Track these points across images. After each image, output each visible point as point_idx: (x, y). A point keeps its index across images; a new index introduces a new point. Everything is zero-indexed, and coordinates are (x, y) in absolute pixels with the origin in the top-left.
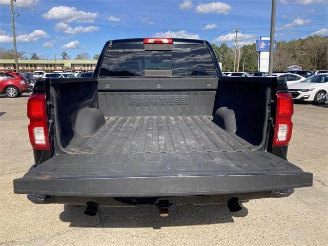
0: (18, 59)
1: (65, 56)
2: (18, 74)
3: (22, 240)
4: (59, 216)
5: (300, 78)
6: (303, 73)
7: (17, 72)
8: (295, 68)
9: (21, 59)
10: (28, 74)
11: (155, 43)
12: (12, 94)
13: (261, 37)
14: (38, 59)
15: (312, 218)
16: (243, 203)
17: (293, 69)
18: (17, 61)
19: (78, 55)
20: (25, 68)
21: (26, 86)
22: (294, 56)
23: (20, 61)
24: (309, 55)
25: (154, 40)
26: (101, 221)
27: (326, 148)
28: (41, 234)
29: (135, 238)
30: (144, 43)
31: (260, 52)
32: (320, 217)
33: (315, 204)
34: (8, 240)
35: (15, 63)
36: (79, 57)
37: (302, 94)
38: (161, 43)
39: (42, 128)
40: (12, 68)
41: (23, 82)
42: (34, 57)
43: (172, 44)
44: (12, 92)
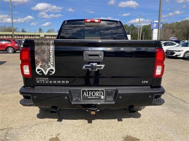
0: (14, 32)
1: (40, 30)
2: (14, 40)
3: (16, 127)
4: (36, 116)
5: (176, 44)
6: (178, 42)
7: (13, 39)
8: (173, 38)
9: (16, 32)
10: (20, 41)
11: (91, 22)
12: (11, 51)
13: (154, 21)
14: (25, 32)
15: (176, 119)
16: (138, 111)
17: (172, 39)
18: (13, 33)
19: (48, 30)
20: (18, 37)
21: (18, 47)
22: (173, 32)
23: (15, 33)
24: (182, 31)
25: (90, 20)
26: (60, 118)
27: (188, 83)
28: (27, 124)
29: (77, 128)
30: (85, 22)
31: (153, 29)
32: (181, 119)
33: (179, 112)
34: (9, 127)
35: (12, 34)
36: (49, 31)
37: (176, 53)
38: (94, 22)
39: (28, 66)
40: (10, 37)
41: (17, 45)
42: (23, 31)
43: (100, 22)
44: (10, 50)
